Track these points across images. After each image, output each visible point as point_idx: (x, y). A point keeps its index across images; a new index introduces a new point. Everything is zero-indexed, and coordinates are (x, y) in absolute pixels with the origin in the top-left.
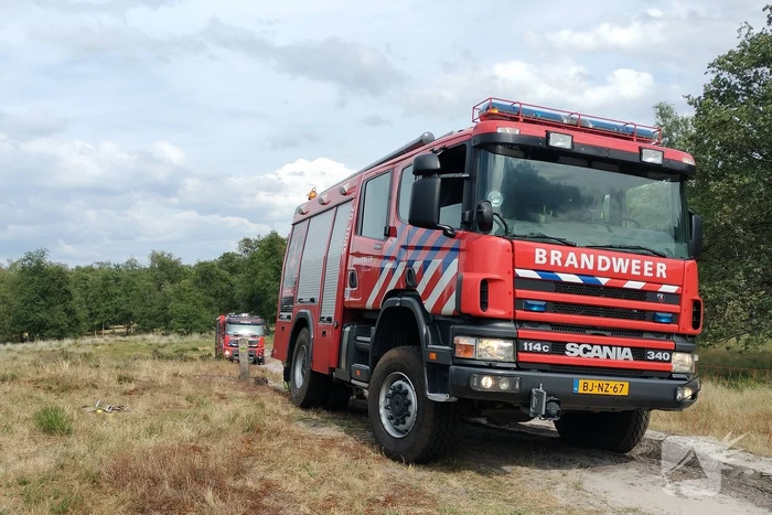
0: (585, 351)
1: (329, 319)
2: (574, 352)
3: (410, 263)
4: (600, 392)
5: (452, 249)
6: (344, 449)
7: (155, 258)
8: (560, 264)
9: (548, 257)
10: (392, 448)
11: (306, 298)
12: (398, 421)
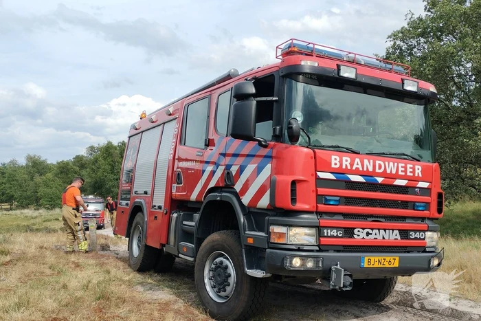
0: (368, 234)
1: (160, 207)
2: (360, 235)
3: (228, 167)
4: (380, 266)
5: (265, 157)
6: (177, 312)
7: (29, 158)
8: (349, 168)
9: (341, 162)
10: (215, 311)
11: (141, 191)
12: (219, 289)
